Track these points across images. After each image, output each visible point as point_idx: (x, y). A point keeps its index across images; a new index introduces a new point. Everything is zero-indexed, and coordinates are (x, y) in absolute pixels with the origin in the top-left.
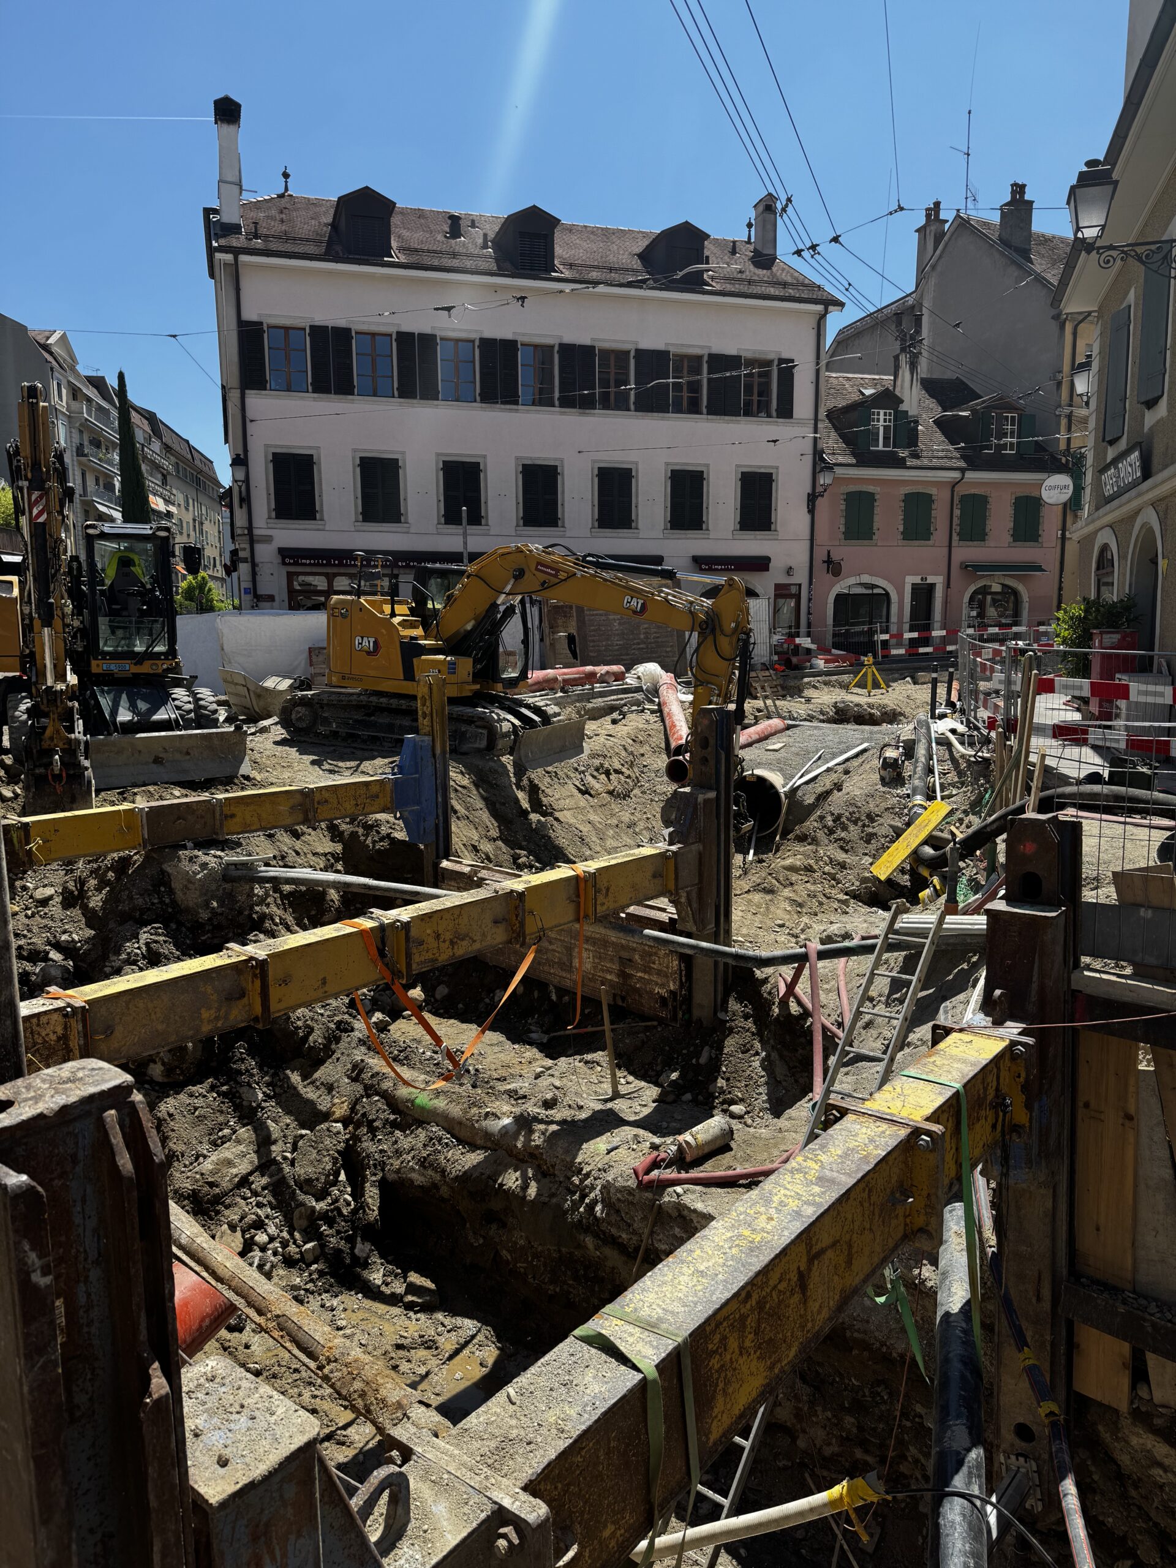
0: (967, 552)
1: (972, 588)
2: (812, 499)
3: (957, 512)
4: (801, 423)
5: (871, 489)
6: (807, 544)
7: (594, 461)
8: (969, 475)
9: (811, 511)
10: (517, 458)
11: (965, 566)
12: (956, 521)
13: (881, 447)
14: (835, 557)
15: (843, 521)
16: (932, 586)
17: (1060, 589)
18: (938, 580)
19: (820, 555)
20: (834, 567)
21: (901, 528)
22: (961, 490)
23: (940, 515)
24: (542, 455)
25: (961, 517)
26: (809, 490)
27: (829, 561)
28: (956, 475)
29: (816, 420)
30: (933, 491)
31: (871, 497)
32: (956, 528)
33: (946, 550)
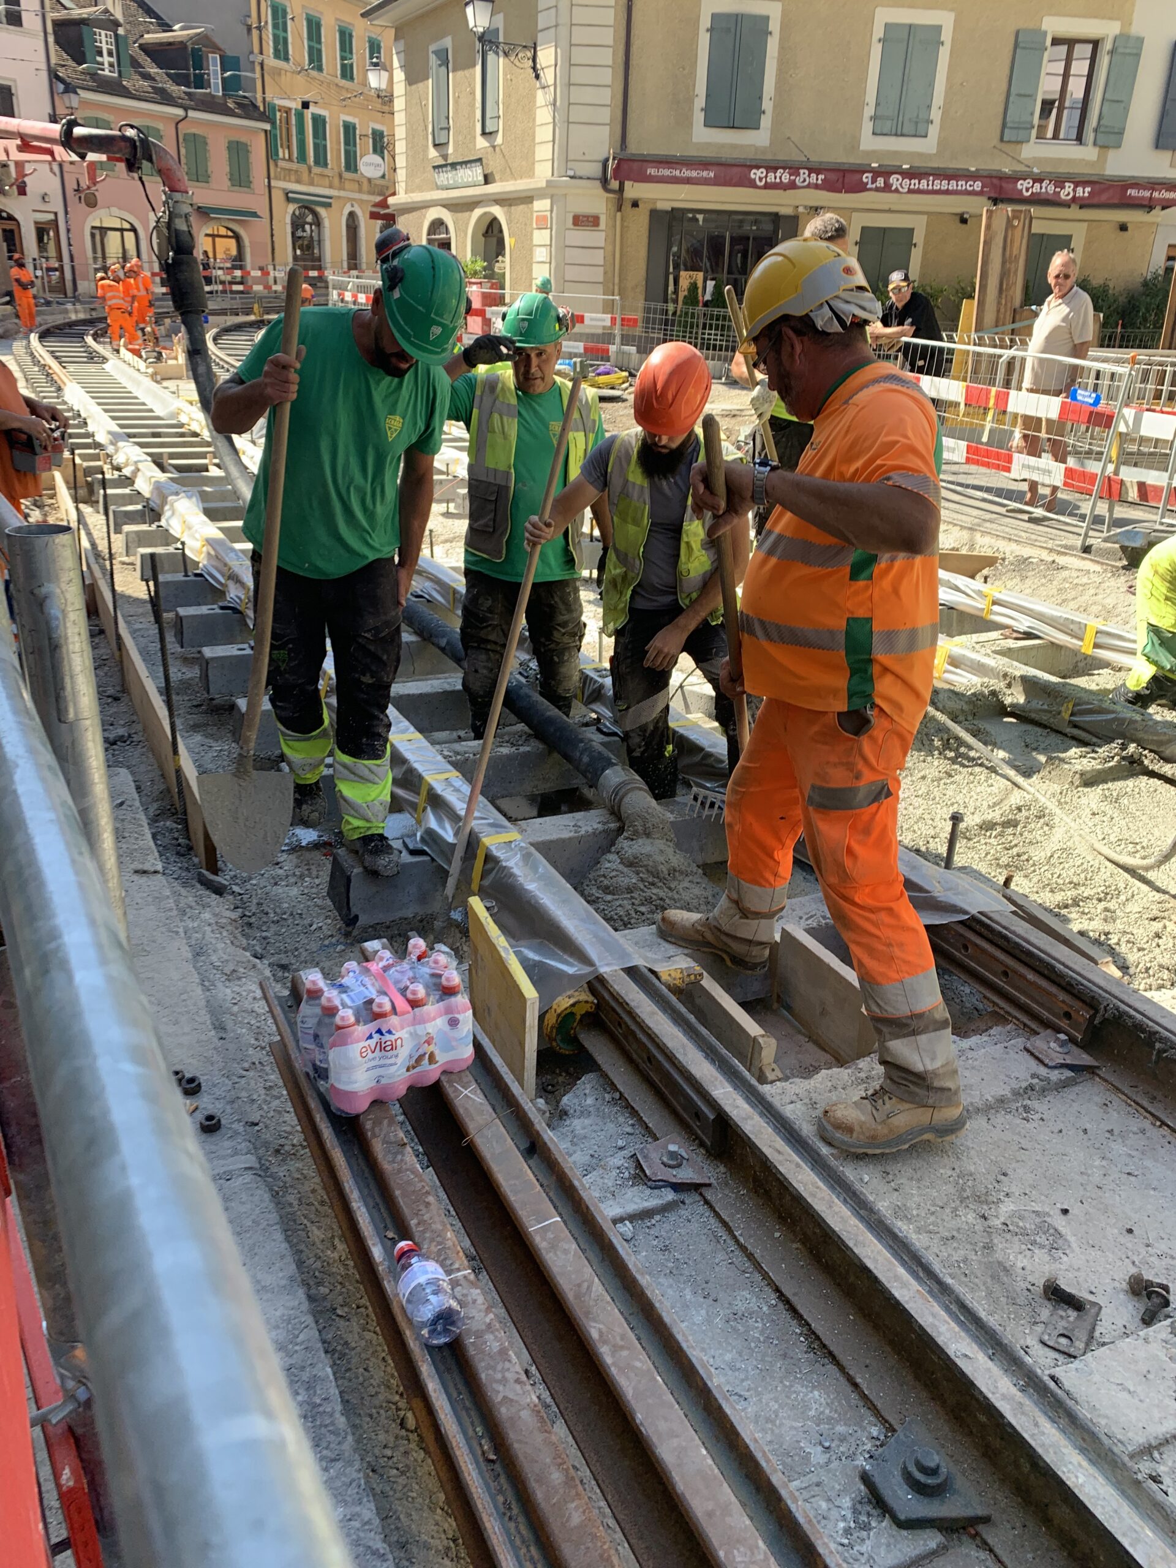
3: (183, 150)
12: (183, 159)
25: (187, 156)
27: (79, 190)
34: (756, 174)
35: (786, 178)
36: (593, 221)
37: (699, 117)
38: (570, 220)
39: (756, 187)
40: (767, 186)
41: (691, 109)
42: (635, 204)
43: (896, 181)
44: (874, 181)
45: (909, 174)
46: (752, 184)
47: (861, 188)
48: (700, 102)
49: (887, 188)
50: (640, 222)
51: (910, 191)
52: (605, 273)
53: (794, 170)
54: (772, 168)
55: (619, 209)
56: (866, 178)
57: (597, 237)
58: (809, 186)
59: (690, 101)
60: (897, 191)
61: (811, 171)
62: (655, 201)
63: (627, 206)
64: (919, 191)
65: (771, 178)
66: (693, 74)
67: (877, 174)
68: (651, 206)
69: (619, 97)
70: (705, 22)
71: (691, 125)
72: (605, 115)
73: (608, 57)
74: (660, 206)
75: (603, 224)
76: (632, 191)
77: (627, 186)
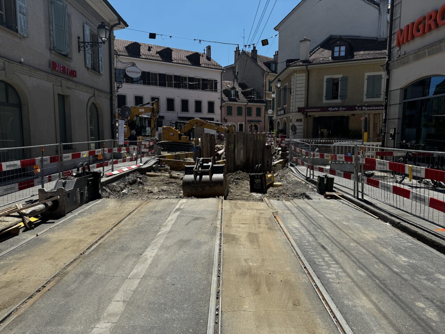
0: (248, 118)
1: (250, 125)
2: (221, 107)
3: (246, 110)
4: (219, 92)
5: (231, 105)
6: (220, 116)
7: (181, 98)
8: (249, 104)
9: (221, 109)
10: (166, 97)
11: (248, 121)
12: (246, 112)
13: (233, 98)
14: (226, 118)
15: (227, 111)
16: (242, 125)
17: (265, 125)
18: (243, 123)
19: (223, 118)
20: (226, 121)
21: (237, 113)
22: (247, 106)
23: (244, 111)
24: (171, 97)
25: (247, 111)
26: (220, 105)
27: (224, 119)
28: (246, 103)
29: (221, 92)
30: (242, 106)
31: (231, 107)
32: (246, 114)
33: (245, 118)
34: (330, 109)
35: (337, 109)
36: (301, 120)
37: (324, 98)
38: (296, 120)
39: (330, 111)
40: (333, 111)
41: (323, 97)
42: (310, 116)
43: (364, 108)
44: (358, 108)
45: (366, 106)
46: (329, 111)
47: (356, 110)
48: (324, 95)
49: (362, 109)
50: (311, 120)
51: (368, 110)
52: (304, 130)
53: (339, 107)
54: (333, 107)
55: (306, 117)
56: (357, 108)
57: (302, 123)
58: (342, 110)
59: (322, 95)
60: (364, 110)
61: (343, 107)
62: (314, 115)
63: (308, 117)
64: (370, 110)
65: (333, 109)
66: (323, 90)
67: (359, 107)
68: (314, 116)
69: (306, 96)
70: (325, 80)
71: (322, 100)
72: (303, 100)
73: (304, 89)
74: (316, 116)
75: (303, 121)
76: (309, 114)
77: (308, 113)
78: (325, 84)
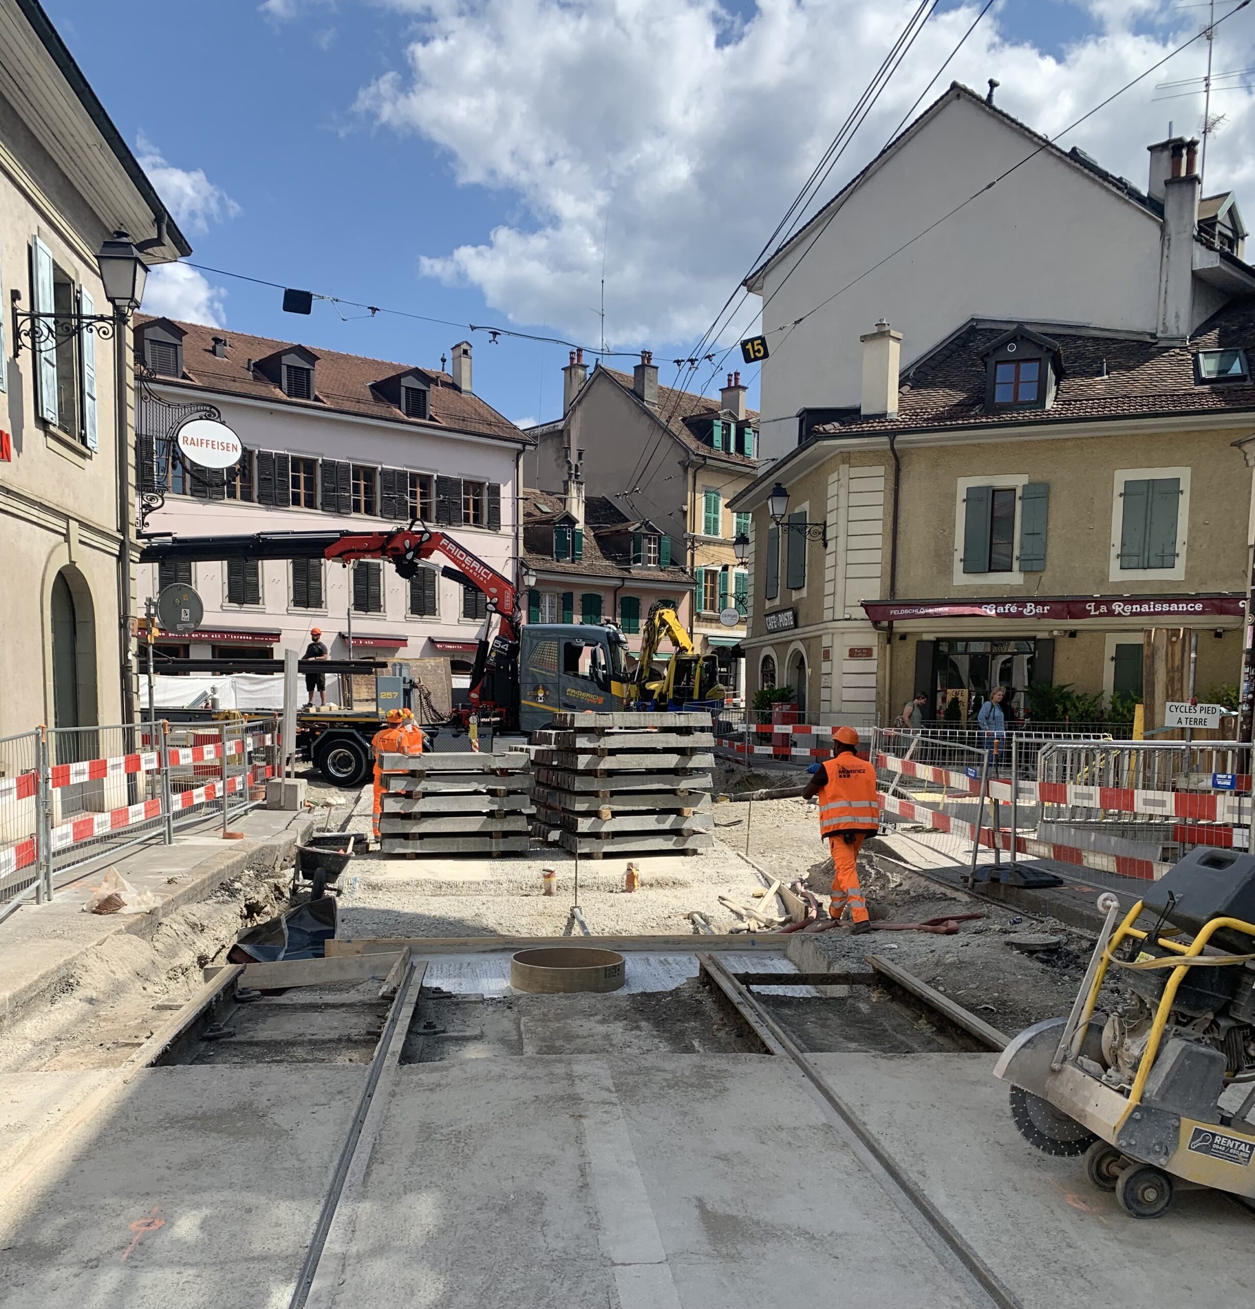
3: (619, 610)
4: (506, 536)
8: (627, 582)
12: (618, 617)
22: (621, 594)
23: (607, 610)
25: (622, 612)
28: (618, 581)
29: (517, 535)
30: (601, 592)
34: (987, 608)
35: (1014, 609)
36: (866, 653)
37: (958, 566)
38: (847, 653)
40: (998, 617)
41: (952, 561)
42: (903, 637)
43: (1117, 607)
44: (1097, 609)
45: (1127, 601)
47: (1086, 614)
48: (959, 554)
49: (1111, 613)
50: (908, 653)
51: (1133, 614)
52: (878, 693)
53: (1022, 603)
54: (999, 602)
55: (888, 642)
56: (1090, 607)
57: (871, 665)
58: (1035, 615)
59: (951, 553)
60: (1120, 615)
61: (1037, 603)
62: (921, 633)
63: (896, 640)
64: (1141, 614)
65: (1001, 610)
66: (952, 533)
67: (1098, 603)
68: (918, 638)
69: (889, 557)
70: (962, 494)
71: (951, 573)
72: (877, 570)
73: (878, 527)
74: (926, 637)
75: (875, 655)
76: (900, 626)
77: (896, 624)
78: (961, 510)
